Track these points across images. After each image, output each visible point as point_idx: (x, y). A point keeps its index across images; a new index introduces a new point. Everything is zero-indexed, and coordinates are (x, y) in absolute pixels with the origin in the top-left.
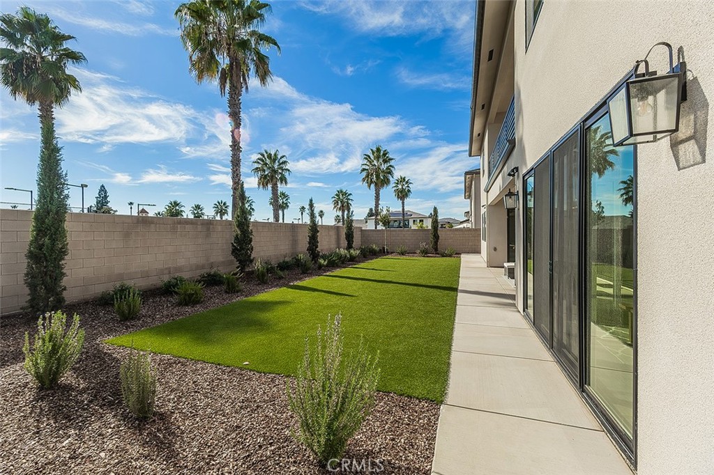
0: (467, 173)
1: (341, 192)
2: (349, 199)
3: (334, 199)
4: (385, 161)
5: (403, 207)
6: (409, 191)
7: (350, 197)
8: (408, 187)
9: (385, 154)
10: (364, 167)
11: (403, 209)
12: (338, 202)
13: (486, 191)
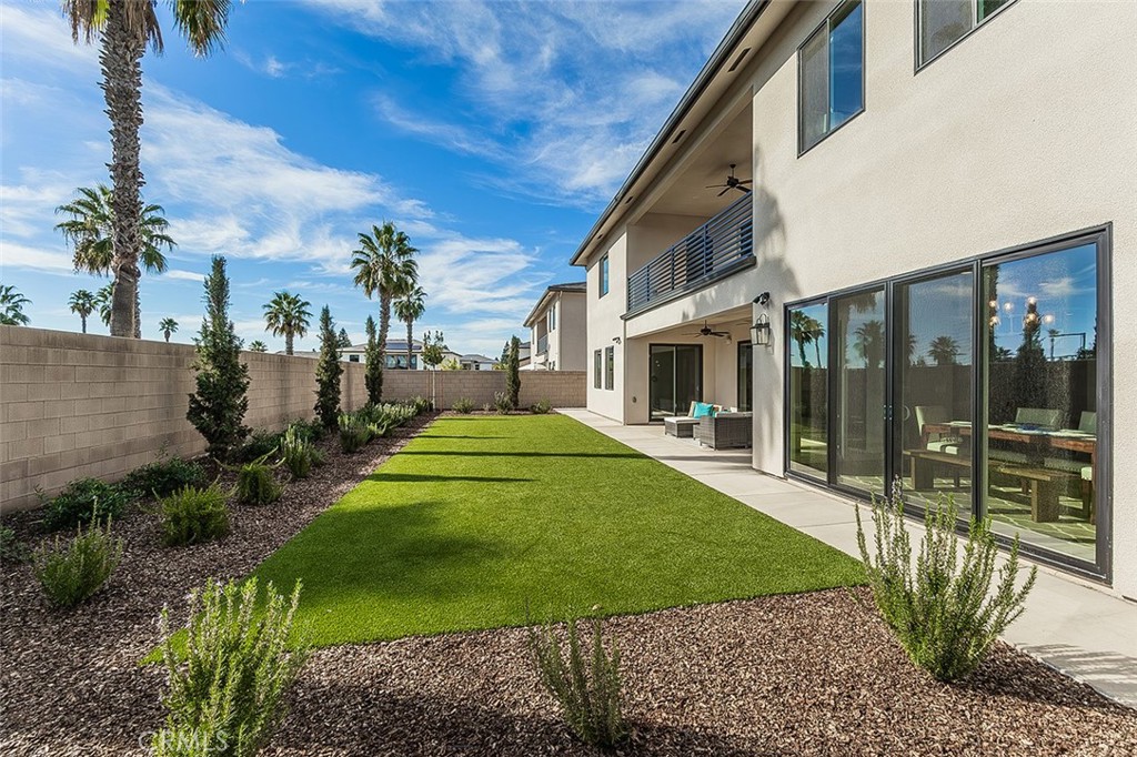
0: (550, 289)
1: (286, 297)
2: (304, 313)
3: (267, 310)
4: (402, 252)
5: (410, 333)
6: (421, 307)
7: (306, 309)
8: (419, 299)
9: (401, 240)
10: (358, 256)
11: (410, 337)
12: (276, 316)
13: (625, 318)
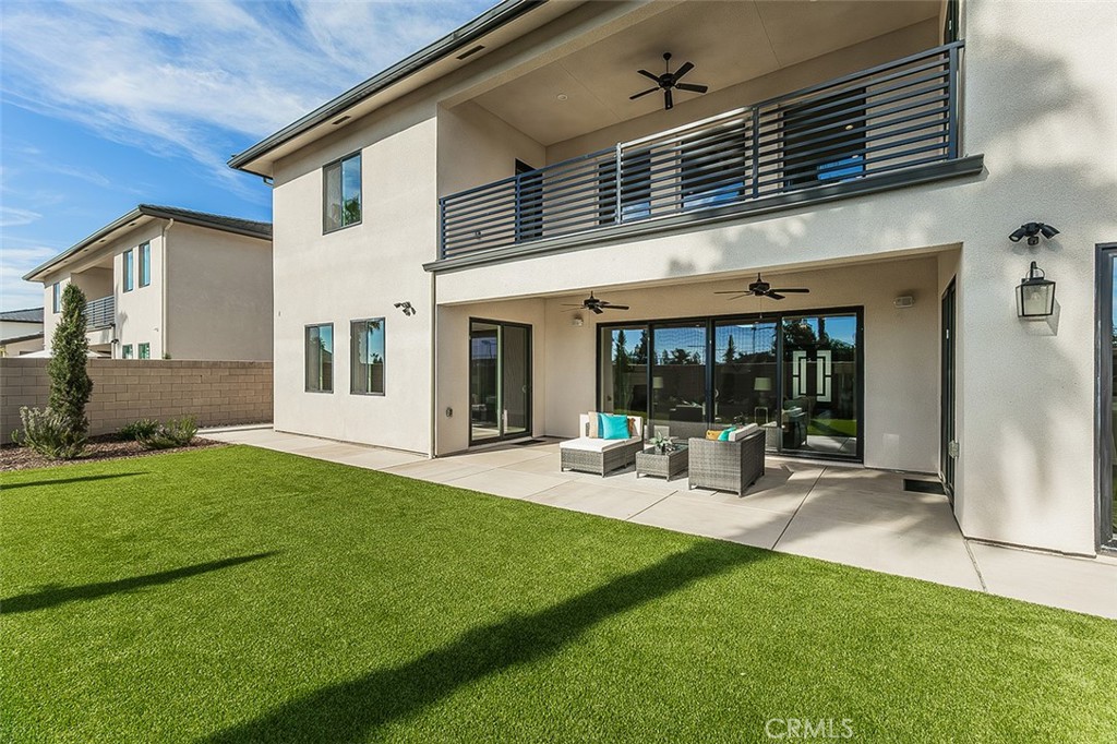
13: (435, 270)
